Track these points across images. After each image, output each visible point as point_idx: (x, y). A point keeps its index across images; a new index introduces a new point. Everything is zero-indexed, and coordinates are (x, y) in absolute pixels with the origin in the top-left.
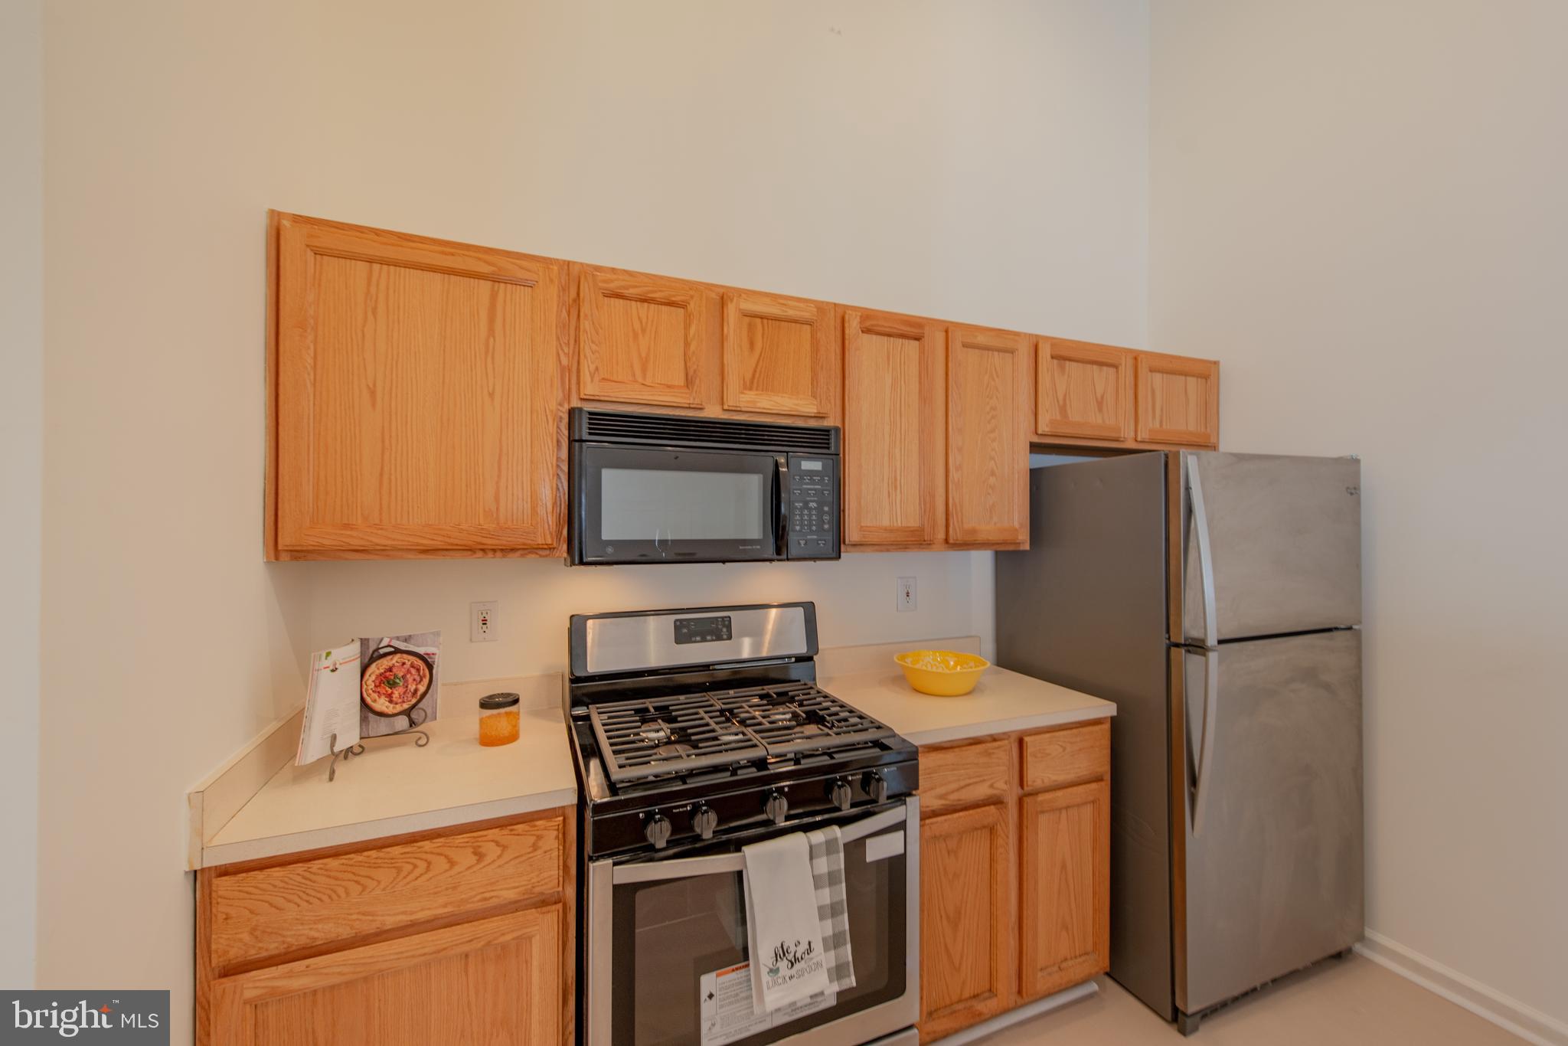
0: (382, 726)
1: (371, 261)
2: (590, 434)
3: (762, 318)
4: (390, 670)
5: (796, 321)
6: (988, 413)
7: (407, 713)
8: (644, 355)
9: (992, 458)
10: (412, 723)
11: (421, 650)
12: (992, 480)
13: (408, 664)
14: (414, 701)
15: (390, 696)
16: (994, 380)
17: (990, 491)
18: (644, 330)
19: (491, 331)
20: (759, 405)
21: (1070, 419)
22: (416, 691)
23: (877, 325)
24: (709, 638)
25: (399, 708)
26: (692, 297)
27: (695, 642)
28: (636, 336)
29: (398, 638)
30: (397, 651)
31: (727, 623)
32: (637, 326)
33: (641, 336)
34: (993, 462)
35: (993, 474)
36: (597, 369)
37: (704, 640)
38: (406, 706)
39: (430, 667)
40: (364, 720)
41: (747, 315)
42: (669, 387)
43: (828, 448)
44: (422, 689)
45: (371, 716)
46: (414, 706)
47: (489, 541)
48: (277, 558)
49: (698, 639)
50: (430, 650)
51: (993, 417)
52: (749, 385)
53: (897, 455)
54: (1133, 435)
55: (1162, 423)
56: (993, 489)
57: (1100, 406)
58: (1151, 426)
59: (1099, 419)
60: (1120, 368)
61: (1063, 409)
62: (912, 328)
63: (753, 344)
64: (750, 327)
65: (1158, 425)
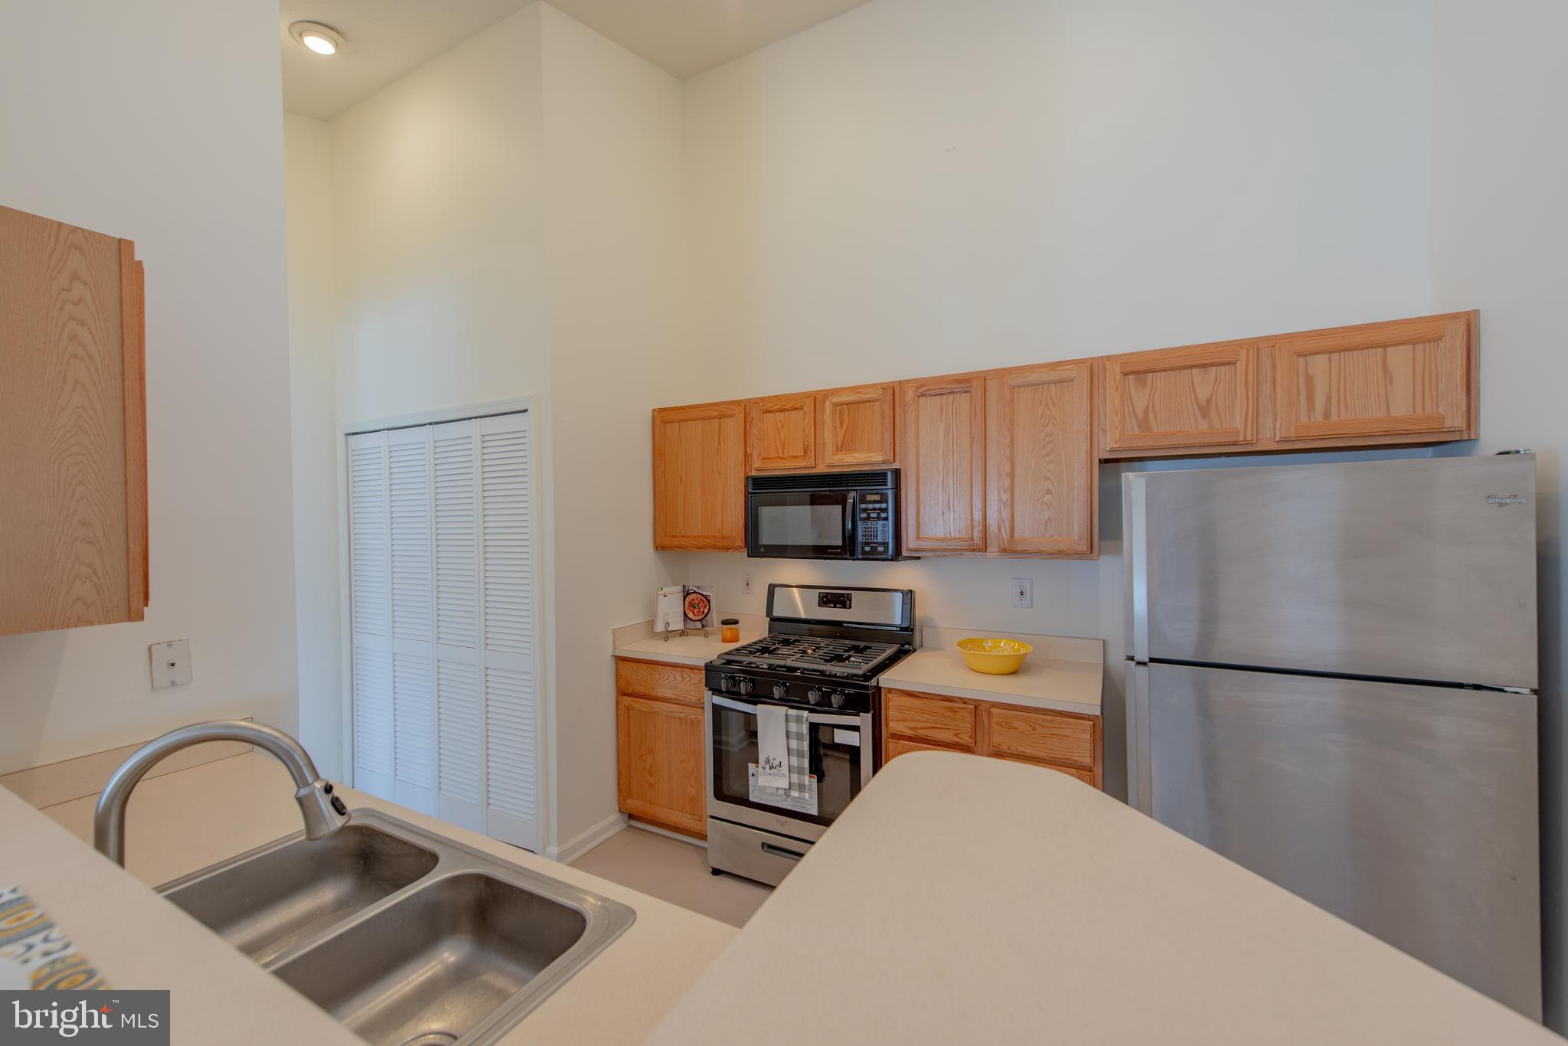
0: (691, 625)
1: (679, 422)
2: (753, 489)
3: (848, 404)
4: (693, 600)
5: (870, 401)
6: (1043, 440)
7: (700, 620)
8: (782, 441)
9: (1047, 479)
10: (703, 626)
11: (704, 593)
12: (1048, 498)
13: (699, 599)
14: (703, 616)
15: (693, 612)
16: (1049, 409)
17: (1046, 507)
18: (783, 428)
19: (719, 444)
20: (846, 461)
21: (1155, 430)
22: (703, 611)
23: (930, 388)
24: (838, 606)
25: (697, 618)
26: (805, 402)
27: (830, 607)
28: (779, 432)
29: (695, 586)
30: (695, 592)
31: (850, 599)
32: (779, 426)
33: (781, 431)
34: (1049, 481)
35: (1048, 492)
36: (760, 454)
37: (835, 607)
38: (700, 618)
39: (709, 602)
40: (685, 620)
41: (835, 405)
42: (794, 457)
43: (886, 485)
44: (706, 611)
45: (688, 620)
46: (703, 619)
47: (719, 544)
48: (657, 549)
49: (832, 605)
50: (708, 594)
51: (1049, 442)
52: (839, 449)
53: (951, 484)
54: (1269, 434)
55: (1327, 415)
56: (1049, 505)
57: (1205, 410)
58: (1304, 419)
59: (1204, 425)
60: (1241, 366)
61: (1144, 424)
62: (961, 384)
63: (842, 422)
64: (840, 411)
65: (1319, 416)
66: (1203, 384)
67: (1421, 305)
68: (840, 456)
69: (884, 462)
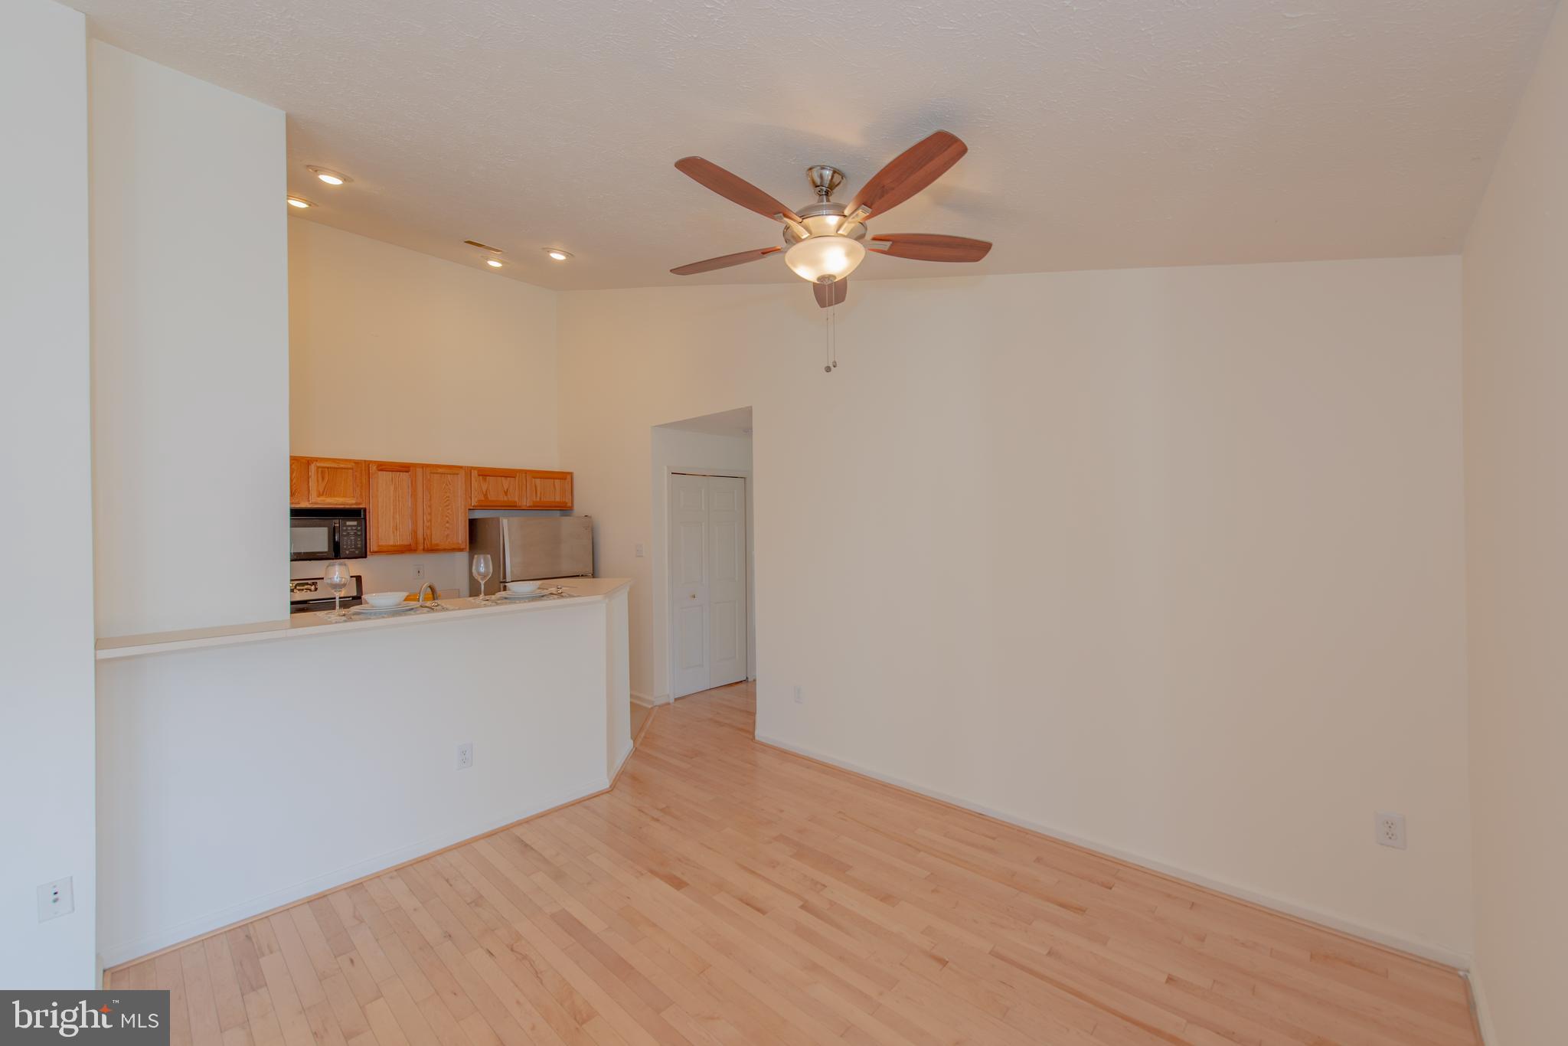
3: (327, 469)
6: (445, 499)
9: (447, 516)
12: (447, 525)
16: (448, 486)
17: (446, 530)
20: (327, 501)
21: (490, 497)
23: (383, 467)
31: (316, 585)
34: (448, 518)
35: (448, 522)
41: (318, 467)
43: (360, 516)
51: (448, 500)
52: (319, 495)
53: (398, 517)
54: (525, 504)
55: (540, 499)
56: (448, 528)
57: (506, 493)
58: (535, 500)
59: (506, 499)
60: (517, 478)
61: (486, 495)
62: (405, 468)
63: (323, 479)
64: (322, 472)
65: (538, 499)
66: (506, 483)
67: (556, 467)
68: (320, 499)
69: (356, 504)
